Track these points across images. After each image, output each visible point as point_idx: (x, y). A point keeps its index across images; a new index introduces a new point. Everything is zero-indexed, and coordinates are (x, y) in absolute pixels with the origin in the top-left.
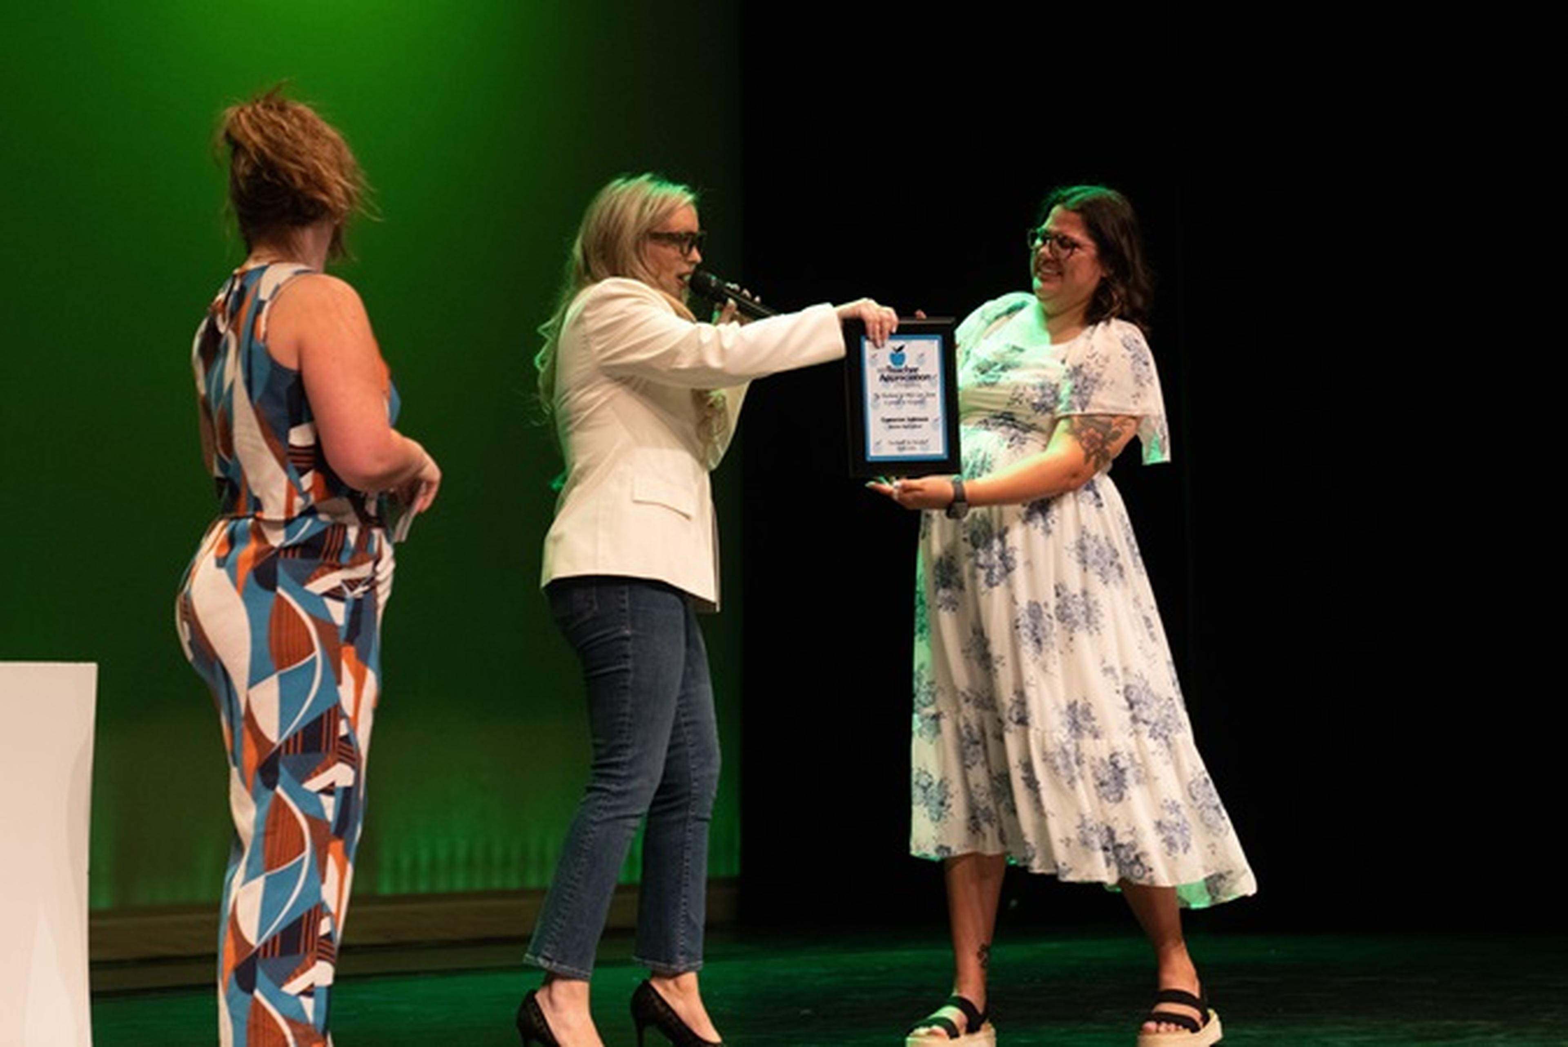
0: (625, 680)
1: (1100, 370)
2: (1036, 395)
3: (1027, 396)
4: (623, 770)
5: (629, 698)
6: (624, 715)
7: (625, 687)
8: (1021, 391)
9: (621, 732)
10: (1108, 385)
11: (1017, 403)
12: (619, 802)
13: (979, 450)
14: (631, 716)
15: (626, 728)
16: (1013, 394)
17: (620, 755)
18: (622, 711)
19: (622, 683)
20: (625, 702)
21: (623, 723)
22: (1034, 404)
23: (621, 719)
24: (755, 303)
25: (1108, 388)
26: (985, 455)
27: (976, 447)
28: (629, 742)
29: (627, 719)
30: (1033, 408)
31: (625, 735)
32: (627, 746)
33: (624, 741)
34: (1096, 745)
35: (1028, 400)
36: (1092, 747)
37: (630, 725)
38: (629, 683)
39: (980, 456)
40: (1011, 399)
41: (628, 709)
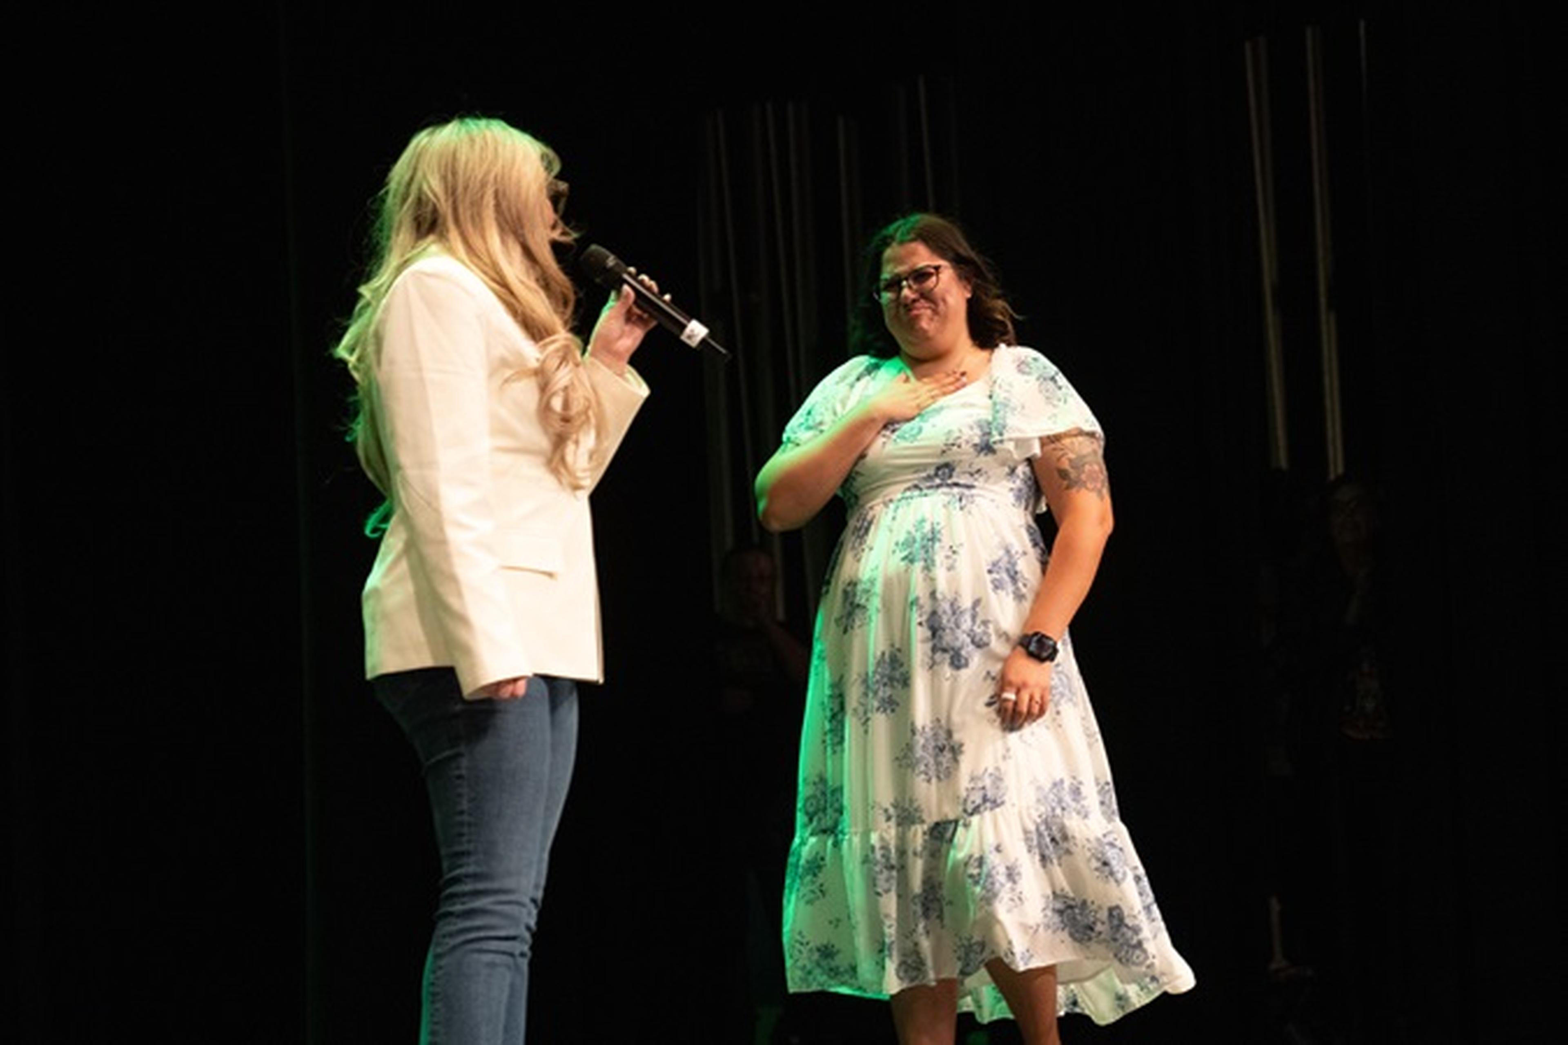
0: (458, 768)
1: (1006, 395)
2: (976, 435)
3: (965, 437)
4: (466, 884)
5: (465, 790)
6: (462, 813)
7: (460, 777)
8: (957, 434)
9: (461, 835)
10: (1019, 409)
11: (955, 448)
12: (468, 924)
13: (923, 521)
14: (470, 815)
15: (465, 830)
16: (947, 440)
17: (461, 866)
18: (459, 808)
19: (457, 773)
20: (460, 795)
21: (461, 824)
22: (975, 445)
23: (458, 818)
24: (664, 302)
25: (1019, 413)
26: (932, 524)
27: (919, 518)
28: (471, 847)
29: (465, 818)
30: (976, 450)
31: (465, 839)
32: (467, 853)
33: (465, 847)
34: (1086, 825)
35: (967, 442)
36: (1083, 828)
37: (469, 825)
38: (464, 772)
39: (927, 527)
40: (946, 445)
41: (465, 805)
